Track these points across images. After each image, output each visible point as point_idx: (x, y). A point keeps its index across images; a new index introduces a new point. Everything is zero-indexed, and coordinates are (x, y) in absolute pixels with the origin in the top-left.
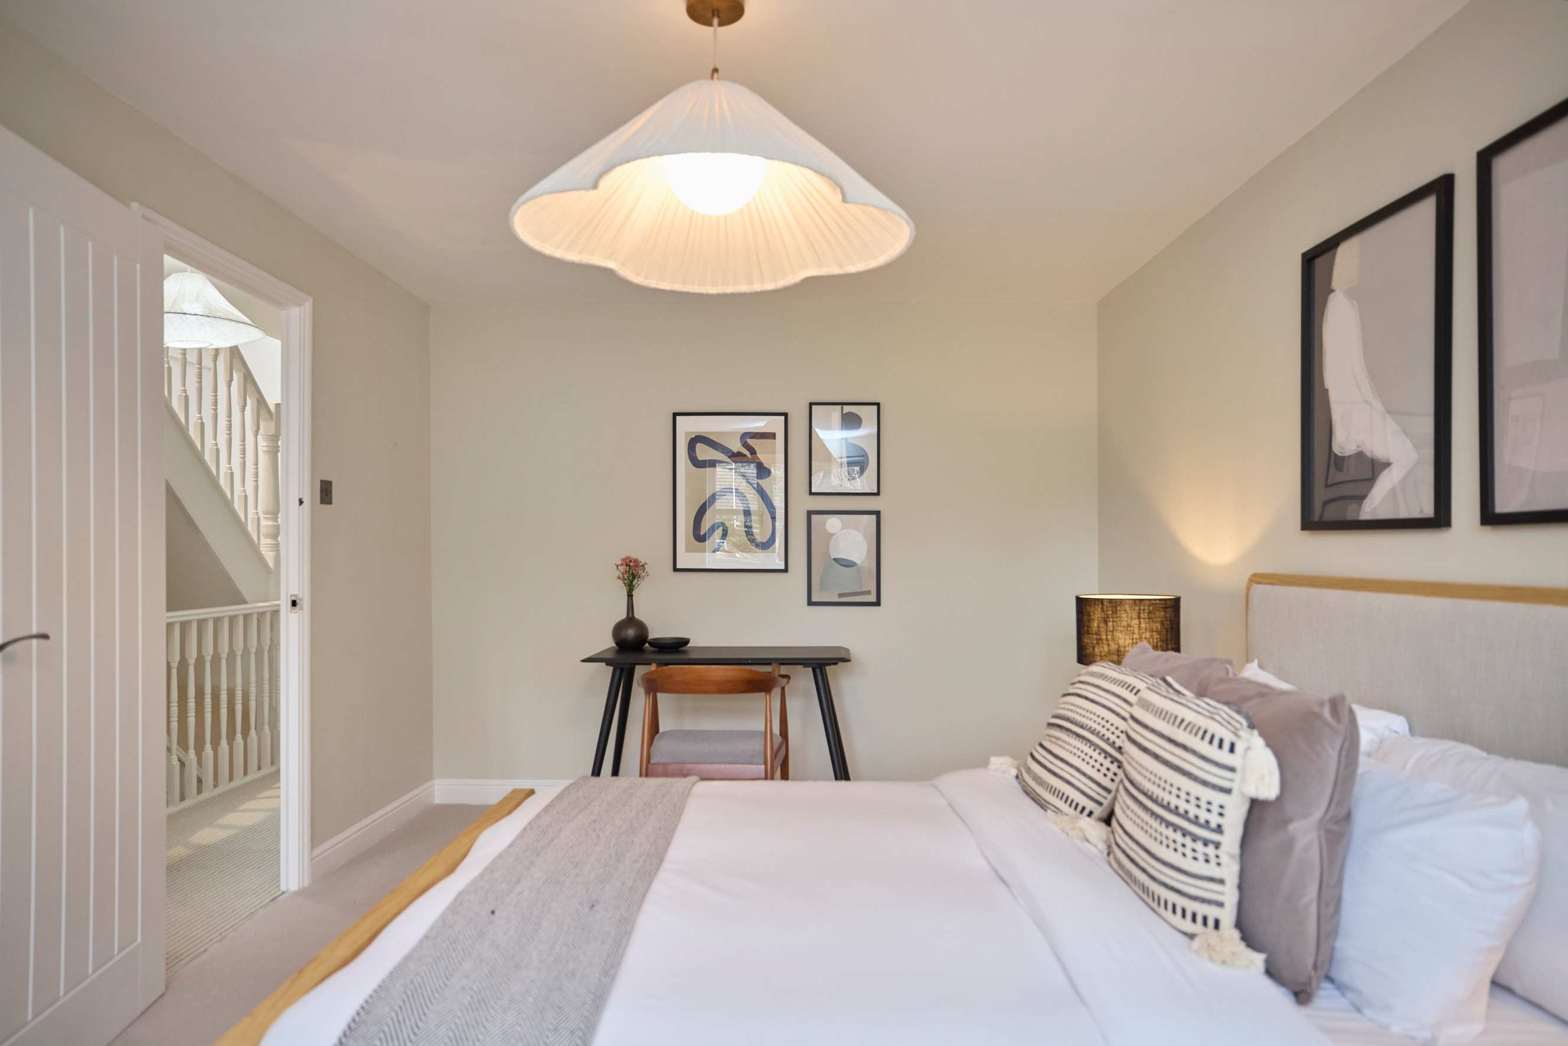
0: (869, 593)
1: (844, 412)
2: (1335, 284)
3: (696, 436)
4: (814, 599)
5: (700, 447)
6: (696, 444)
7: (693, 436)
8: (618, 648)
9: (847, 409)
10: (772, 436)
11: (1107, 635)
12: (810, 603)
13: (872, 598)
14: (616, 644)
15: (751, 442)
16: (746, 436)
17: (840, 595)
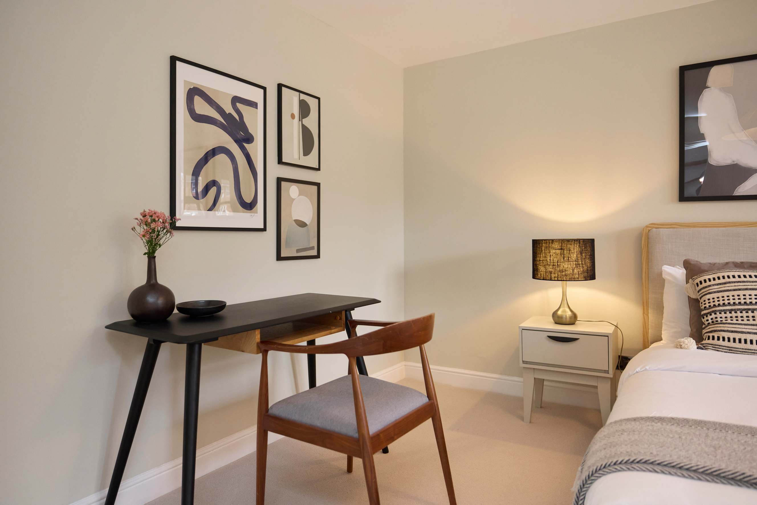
0: (312, 248)
1: (300, 99)
2: (709, 83)
3: (194, 88)
4: (283, 255)
5: (197, 100)
6: (195, 96)
7: (192, 87)
8: (135, 321)
9: (303, 97)
10: (253, 105)
11: (582, 261)
12: (279, 258)
13: (314, 253)
14: (132, 316)
15: (239, 105)
16: (236, 100)
17: (298, 251)
